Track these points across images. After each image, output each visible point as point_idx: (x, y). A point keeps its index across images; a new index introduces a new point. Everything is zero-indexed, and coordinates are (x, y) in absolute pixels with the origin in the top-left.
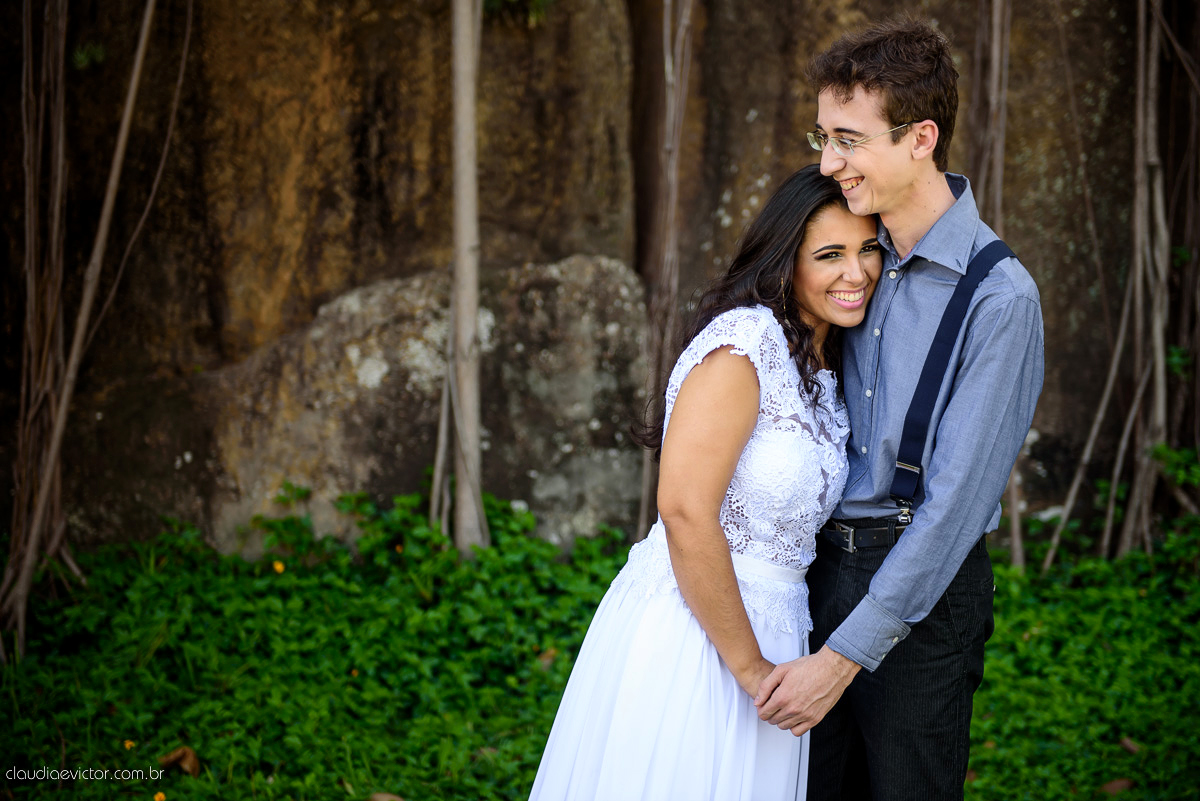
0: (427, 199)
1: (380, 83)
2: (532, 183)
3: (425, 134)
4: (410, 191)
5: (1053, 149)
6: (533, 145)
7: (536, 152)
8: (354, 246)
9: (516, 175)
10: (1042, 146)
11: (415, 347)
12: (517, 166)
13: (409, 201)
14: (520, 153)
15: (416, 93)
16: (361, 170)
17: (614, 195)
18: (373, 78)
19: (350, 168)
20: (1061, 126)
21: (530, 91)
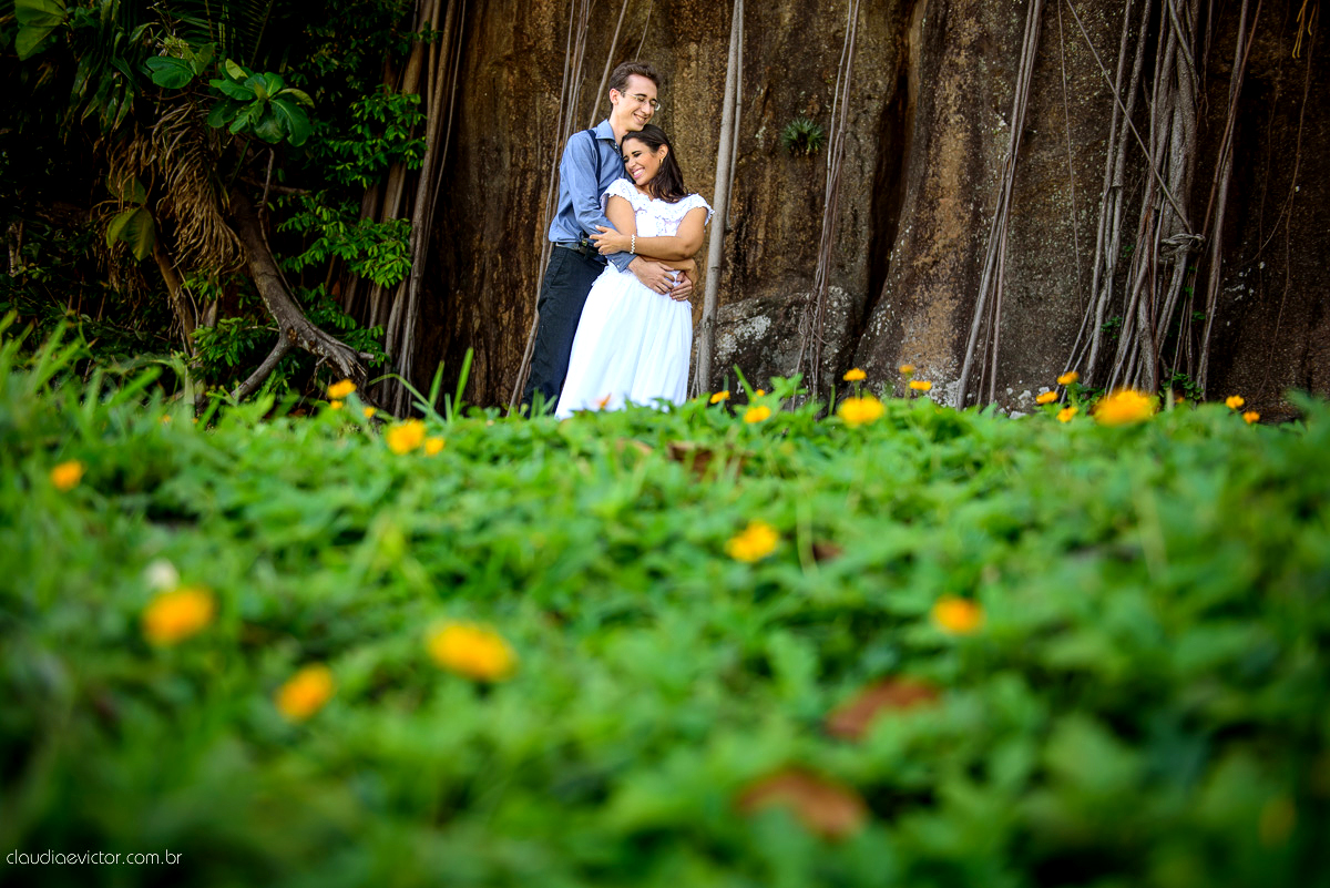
0: (762, 260)
1: (750, 200)
2: (810, 247)
3: (763, 224)
4: (755, 256)
5: (1077, 189)
6: (810, 224)
7: (811, 227)
8: (731, 290)
9: (803, 243)
10: (1070, 188)
11: (727, 337)
12: (803, 237)
13: (754, 262)
14: (803, 229)
15: (763, 201)
16: (737, 247)
17: (854, 251)
18: (747, 195)
19: (733, 246)
20: (1082, 172)
21: (810, 192)
